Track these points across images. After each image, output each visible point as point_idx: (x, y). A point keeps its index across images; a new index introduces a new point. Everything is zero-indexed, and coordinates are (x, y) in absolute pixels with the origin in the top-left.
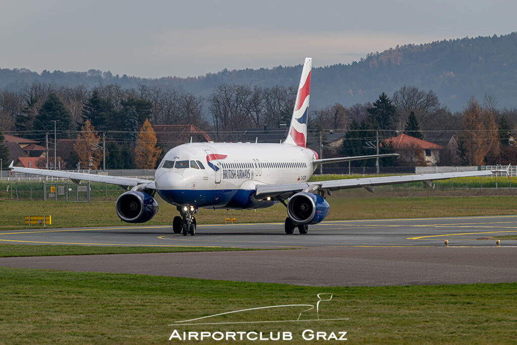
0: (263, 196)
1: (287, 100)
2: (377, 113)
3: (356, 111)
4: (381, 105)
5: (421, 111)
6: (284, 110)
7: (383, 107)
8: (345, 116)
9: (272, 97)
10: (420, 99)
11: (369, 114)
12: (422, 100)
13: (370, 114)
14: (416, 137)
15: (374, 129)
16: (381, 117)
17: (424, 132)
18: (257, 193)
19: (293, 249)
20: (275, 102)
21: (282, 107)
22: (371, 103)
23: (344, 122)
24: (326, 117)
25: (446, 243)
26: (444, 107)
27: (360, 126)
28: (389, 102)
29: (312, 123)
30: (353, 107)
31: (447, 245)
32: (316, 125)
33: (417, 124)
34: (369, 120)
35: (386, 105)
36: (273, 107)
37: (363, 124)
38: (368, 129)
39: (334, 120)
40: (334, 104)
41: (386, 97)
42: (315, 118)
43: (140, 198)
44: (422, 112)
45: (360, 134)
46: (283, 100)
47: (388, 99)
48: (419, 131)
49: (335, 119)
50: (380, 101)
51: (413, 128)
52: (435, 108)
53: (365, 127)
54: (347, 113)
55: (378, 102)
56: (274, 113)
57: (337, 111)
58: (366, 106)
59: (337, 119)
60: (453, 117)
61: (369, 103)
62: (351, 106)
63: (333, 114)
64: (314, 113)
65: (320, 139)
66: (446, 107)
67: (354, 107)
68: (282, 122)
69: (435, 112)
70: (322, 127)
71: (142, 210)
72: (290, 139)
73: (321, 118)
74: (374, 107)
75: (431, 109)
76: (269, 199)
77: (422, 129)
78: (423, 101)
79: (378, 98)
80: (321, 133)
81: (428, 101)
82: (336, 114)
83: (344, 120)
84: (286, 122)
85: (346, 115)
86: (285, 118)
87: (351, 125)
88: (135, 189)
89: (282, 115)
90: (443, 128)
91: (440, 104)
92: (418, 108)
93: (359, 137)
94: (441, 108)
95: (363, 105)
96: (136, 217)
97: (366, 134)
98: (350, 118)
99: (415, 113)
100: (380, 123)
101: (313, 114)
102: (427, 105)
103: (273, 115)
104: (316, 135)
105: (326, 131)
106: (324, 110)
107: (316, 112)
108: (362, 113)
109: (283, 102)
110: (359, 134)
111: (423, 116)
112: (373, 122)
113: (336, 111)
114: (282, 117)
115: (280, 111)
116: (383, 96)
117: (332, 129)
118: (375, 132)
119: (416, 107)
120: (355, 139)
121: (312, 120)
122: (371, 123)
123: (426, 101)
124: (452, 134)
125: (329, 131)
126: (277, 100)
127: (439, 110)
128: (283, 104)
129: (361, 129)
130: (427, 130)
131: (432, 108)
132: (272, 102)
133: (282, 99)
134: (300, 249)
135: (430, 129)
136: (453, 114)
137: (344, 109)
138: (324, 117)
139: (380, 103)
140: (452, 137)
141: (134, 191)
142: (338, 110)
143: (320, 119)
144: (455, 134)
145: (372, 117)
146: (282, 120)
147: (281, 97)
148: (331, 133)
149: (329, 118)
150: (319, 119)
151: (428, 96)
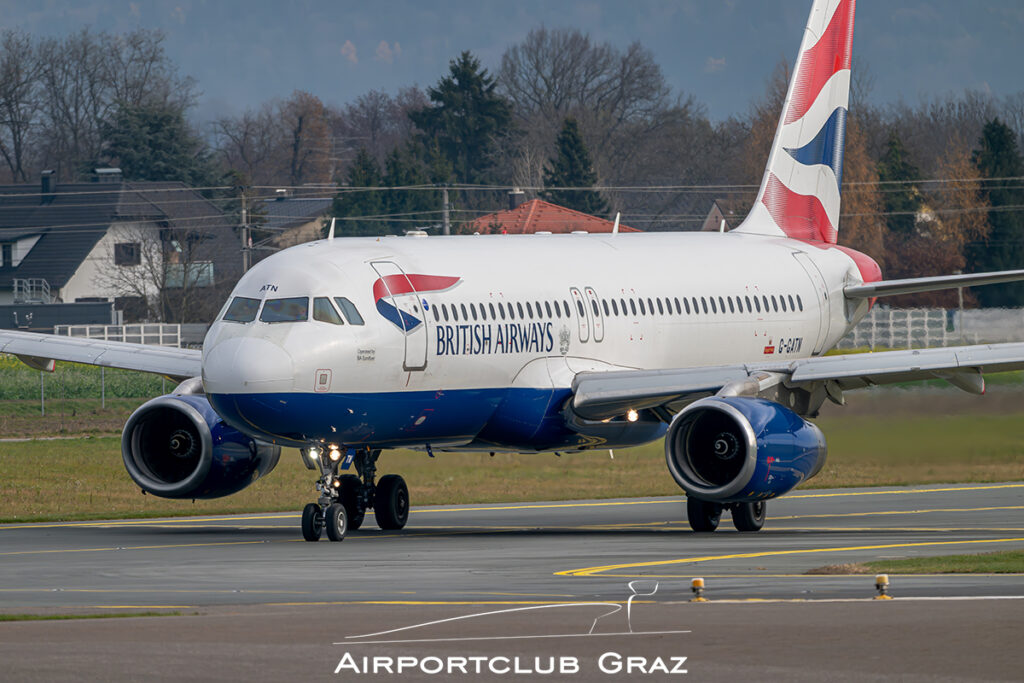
0: (618, 405)
1: (120, 85)
2: (443, 126)
3: (370, 117)
4: (458, 96)
5: (600, 118)
6: (112, 116)
7: (464, 106)
8: (329, 138)
9: (68, 73)
10: (595, 73)
11: (415, 130)
12: (604, 77)
13: (422, 131)
14: (583, 211)
15: (434, 180)
16: (459, 141)
17: (612, 194)
18: (578, 400)
19: (149, 614)
20: (78, 92)
21: (102, 108)
22: (423, 89)
23: (324, 160)
24: (262, 143)
25: (694, 590)
26: (683, 102)
27: (384, 173)
28: (485, 87)
29: (212, 162)
30: (357, 106)
31: (698, 595)
32: (226, 171)
33: (587, 164)
34: (414, 151)
35: (474, 97)
36: (72, 110)
37: (393, 165)
38: (411, 183)
39: (291, 151)
40: (288, 96)
41: (475, 67)
42: (222, 145)
43: (199, 419)
44: (607, 120)
45: (384, 202)
46: (109, 80)
47: (482, 75)
48: (596, 188)
49: (296, 147)
50: (456, 82)
51: (575, 178)
52: (650, 104)
53: (403, 175)
54: (338, 125)
55: (447, 84)
56: (75, 131)
57: (301, 119)
58: (405, 100)
59: (303, 149)
60: (715, 136)
61: (415, 90)
62: (351, 103)
63: (288, 132)
64: (219, 127)
65: (239, 221)
66: (690, 102)
67: (362, 106)
68: (106, 159)
69: (649, 118)
70: (249, 178)
71: (206, 458)
72: (762, 218)
73: (242, 146)
74: (434, 104)
75: (637, 112)
76: (633, 416)
77: (607, 183)
78: (609, 82)
79: (447, 74)
80: (243, 197)
81: (626, 78)
82: (298, 132)
83: (327, 151)
84: (117, 160)
85: (335, 135)
86: (113, 145)
87: (350, 169)
88: (187, 388)
89: (105, 137)
90: (682, 177)
91: (667, 92)
92: (589, 106)
93: (382, 210)
94: (671, 107)
95: (393, 95)
96: (188, 481)
97: (403, 201)
98: (351, 143)
99: (580, 122)
100: (456, 162)
101: (216, 133)
102: (621, 96)
103: (71, 137)
104: (228, 208)
105: (263, 192)
106: (254, 117)
107: (225, 124)
108: (389, 127)
109: (109, 91)
110: (380, 200)
111: (609, 135)
112: (428, 159)
113: (297, 120)
114: (105, 145)
115: (99, 121)
116: (466, 63)
117: (282, 185)
118: (436, 193)
119: (582, 101)
120: (368, 218)
121: (211, 151)
122: (421, 162)
123: (617, 82)
124: (712, 199)
125: (273, 192)
126: (87, 83)
127: (666, 114)
128: (107, 95)
129: (388, 185)
130: (622, 184)
131: (641, 105)
132: (68, 91)
133: (103, 79)
134: (176, 614)
135: (634, 182)
136: (713, 125)
137: (325, 112)
138: (255, 140)
139: (455, 88)
140: (715, 206)
141: (182, 397)
142: (306, 116)
143: (242, 148)
144: (723, 196)
145: (425, 141)
146: (105, 153)
147: (101, 71)
148: (280, 199)
149: (274, 145)
150: (238, 153)
151: (625, 62)
